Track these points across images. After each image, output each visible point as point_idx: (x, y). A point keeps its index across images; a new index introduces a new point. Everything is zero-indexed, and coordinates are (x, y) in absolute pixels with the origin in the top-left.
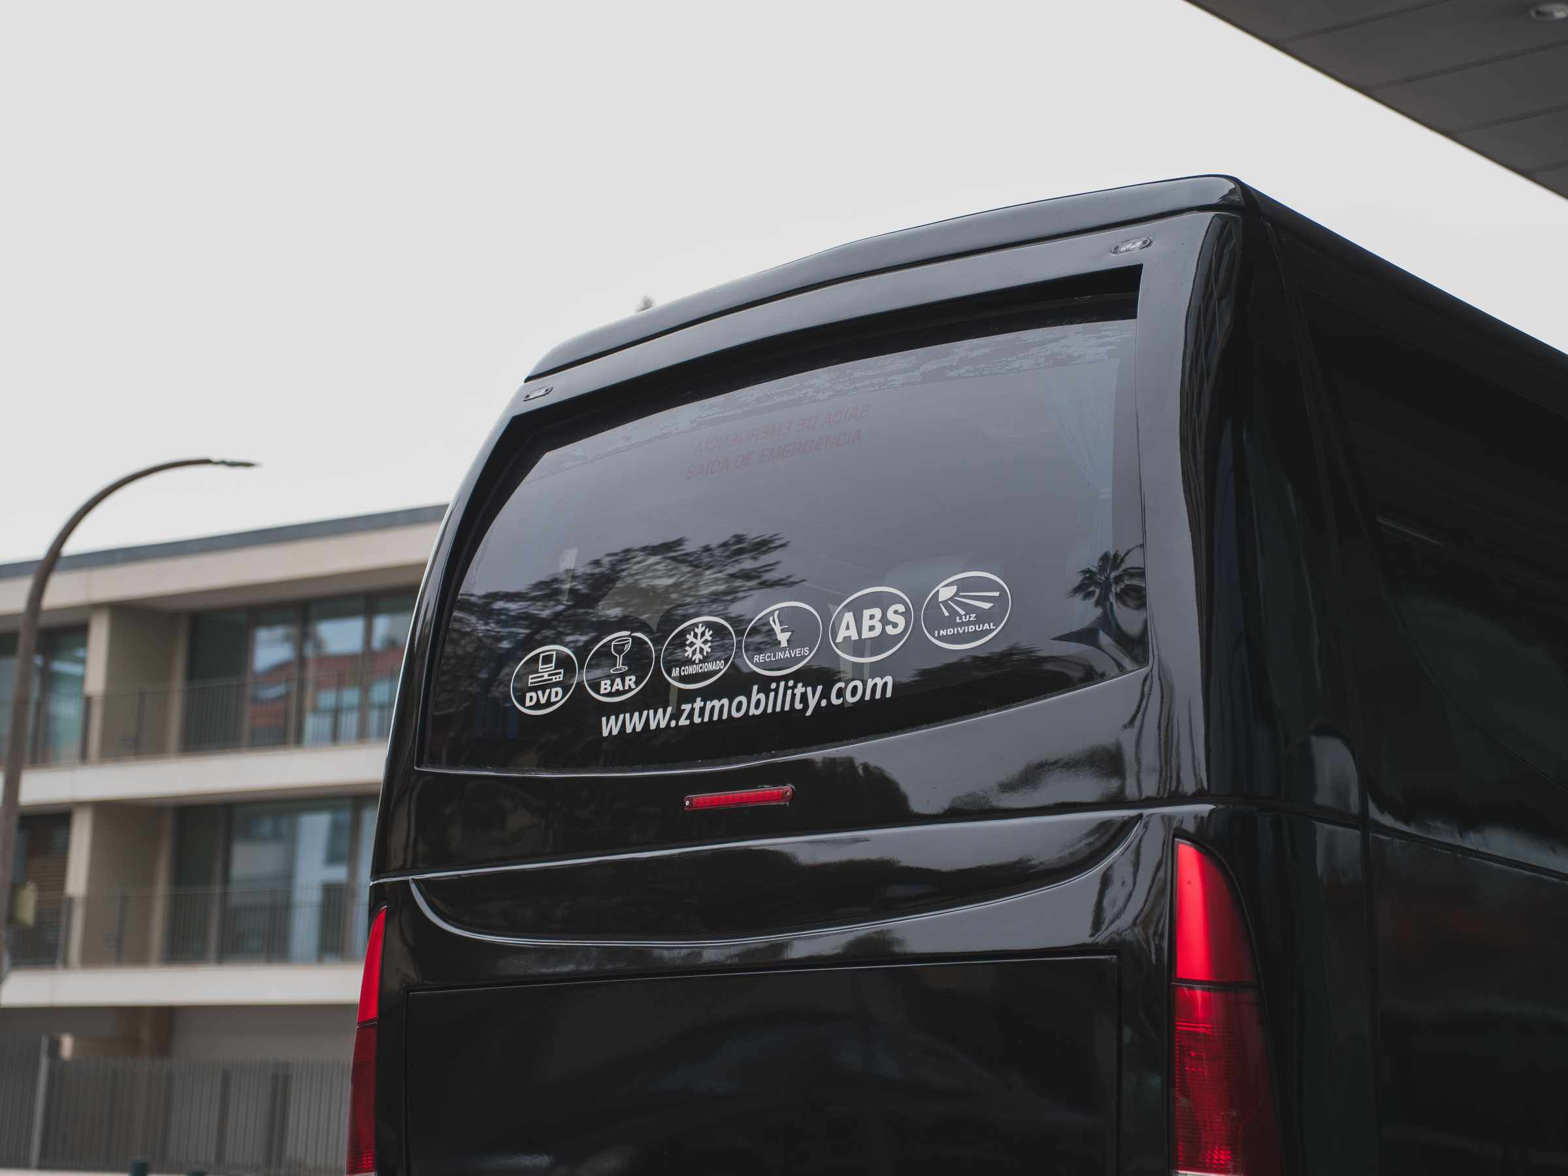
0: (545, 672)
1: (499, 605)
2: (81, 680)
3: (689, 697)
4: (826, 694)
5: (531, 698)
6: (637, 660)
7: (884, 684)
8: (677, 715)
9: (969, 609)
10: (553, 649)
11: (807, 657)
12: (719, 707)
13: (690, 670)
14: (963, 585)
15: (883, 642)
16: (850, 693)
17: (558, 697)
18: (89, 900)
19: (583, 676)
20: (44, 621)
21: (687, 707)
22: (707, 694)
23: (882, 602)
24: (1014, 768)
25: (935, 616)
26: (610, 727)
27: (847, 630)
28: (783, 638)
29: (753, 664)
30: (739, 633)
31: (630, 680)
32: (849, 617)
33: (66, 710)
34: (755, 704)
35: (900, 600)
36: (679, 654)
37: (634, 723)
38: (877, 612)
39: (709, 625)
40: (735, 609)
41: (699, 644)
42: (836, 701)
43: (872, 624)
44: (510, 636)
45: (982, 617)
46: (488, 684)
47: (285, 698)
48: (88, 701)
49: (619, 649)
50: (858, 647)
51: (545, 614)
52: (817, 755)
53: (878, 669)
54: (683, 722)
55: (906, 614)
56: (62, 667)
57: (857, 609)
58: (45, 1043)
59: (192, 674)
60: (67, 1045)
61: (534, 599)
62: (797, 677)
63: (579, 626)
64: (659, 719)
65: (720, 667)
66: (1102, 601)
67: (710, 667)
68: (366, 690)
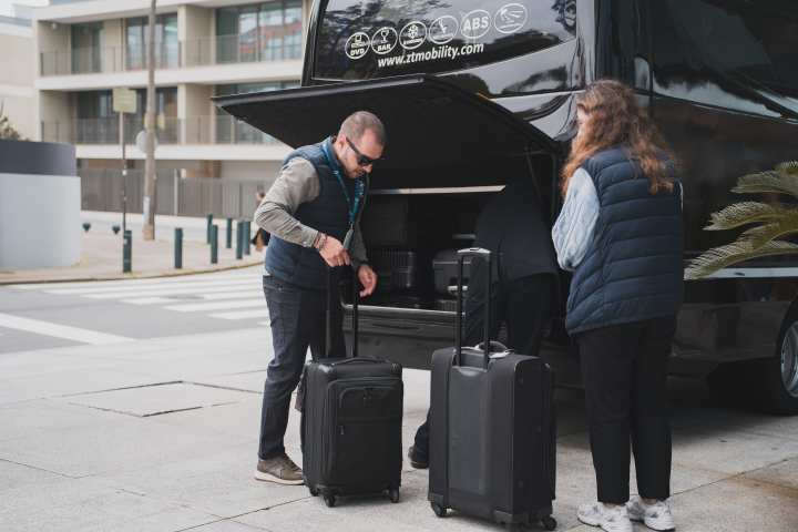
0: (358, 43)
1: (336, 15)
2: (176, 34)
3: (409, 52)
4: (459, 51)
5: (353, 52)
6: (391, 39)
7: (480, 47)
8: (406, 58)
9: (512, 18)
10: (360, 34)
11: (452, 36)
12: (421, 56)
13: (410, 42)
14: (510, 9)
15: (480, 31)
16: (469, 50)
17: (363, 52)
18: (187, 120)
19: (371, 43)
20: (158, 11)
21: (409, 56)
22: (416, 51)
23: (480, 15)
24: (526, 77)
25: (499, 21)
26: (381, 63)
27: (467, 27)
28: (444, 29)
29: (433, 39)
30: (428, 26)
31: (389, 46)
32: (468, 21)
33: (172, 46)
34: (433, 55)
35: (485, 15)
36: (405, 35)
37: (390, 62)
38: (478, 19)
39: (417, 25)
40: (425, 17)
41: (413, 32)
42: (463, 53)
43: (476, 25)
44: (341, 27)
45: (516, 20)
46: (335, 45)
47: (254, 43)
48: (180, 44)
49: (384, 34)
50: (472, 33)
51: (353, 19)
52: (456, 73)
53: (478, 41)
54: (408, 61)
55: (489, 21)
56: (168, 28)
57: (471, 18)
58: (175, 172)
59: (218, 33)
60: (184, 173)
61: (348, 13)
62: (449, 44)
63: (367, 24)
64: (399, 60)
65: (422, 41)
66: (561, 12)
67: (417, 41)
68: (283, 39)
